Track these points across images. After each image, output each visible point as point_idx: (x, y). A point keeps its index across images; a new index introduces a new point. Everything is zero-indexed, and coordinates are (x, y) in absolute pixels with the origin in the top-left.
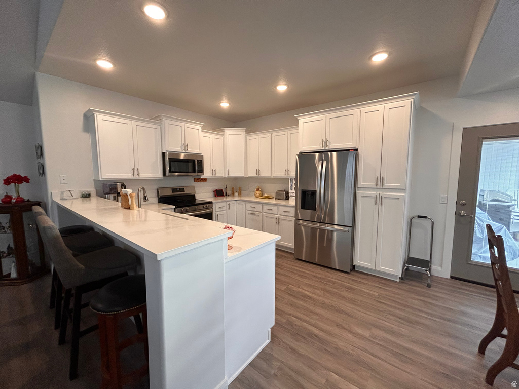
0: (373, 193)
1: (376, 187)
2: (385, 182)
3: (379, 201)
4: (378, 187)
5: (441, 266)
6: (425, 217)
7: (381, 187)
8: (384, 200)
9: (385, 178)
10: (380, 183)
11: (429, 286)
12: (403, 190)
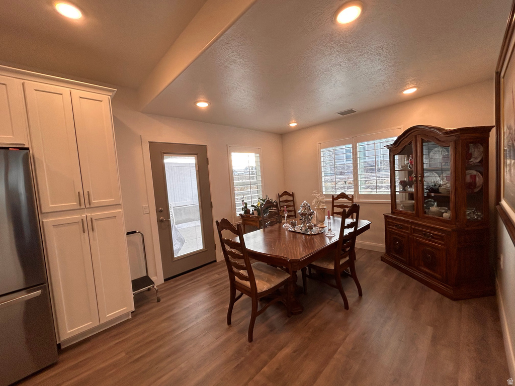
0: (77, 217)
1: (79, 207)
2: (92, 197)
3: (87, 227)
4: (83, 206)
5: (156, 275)
6: (135, 232)
7: (88, 206)
8: (95, 223)
9: (91, 193)
10: (84, 201)
11: (159, 301)
12: (117, 205)
